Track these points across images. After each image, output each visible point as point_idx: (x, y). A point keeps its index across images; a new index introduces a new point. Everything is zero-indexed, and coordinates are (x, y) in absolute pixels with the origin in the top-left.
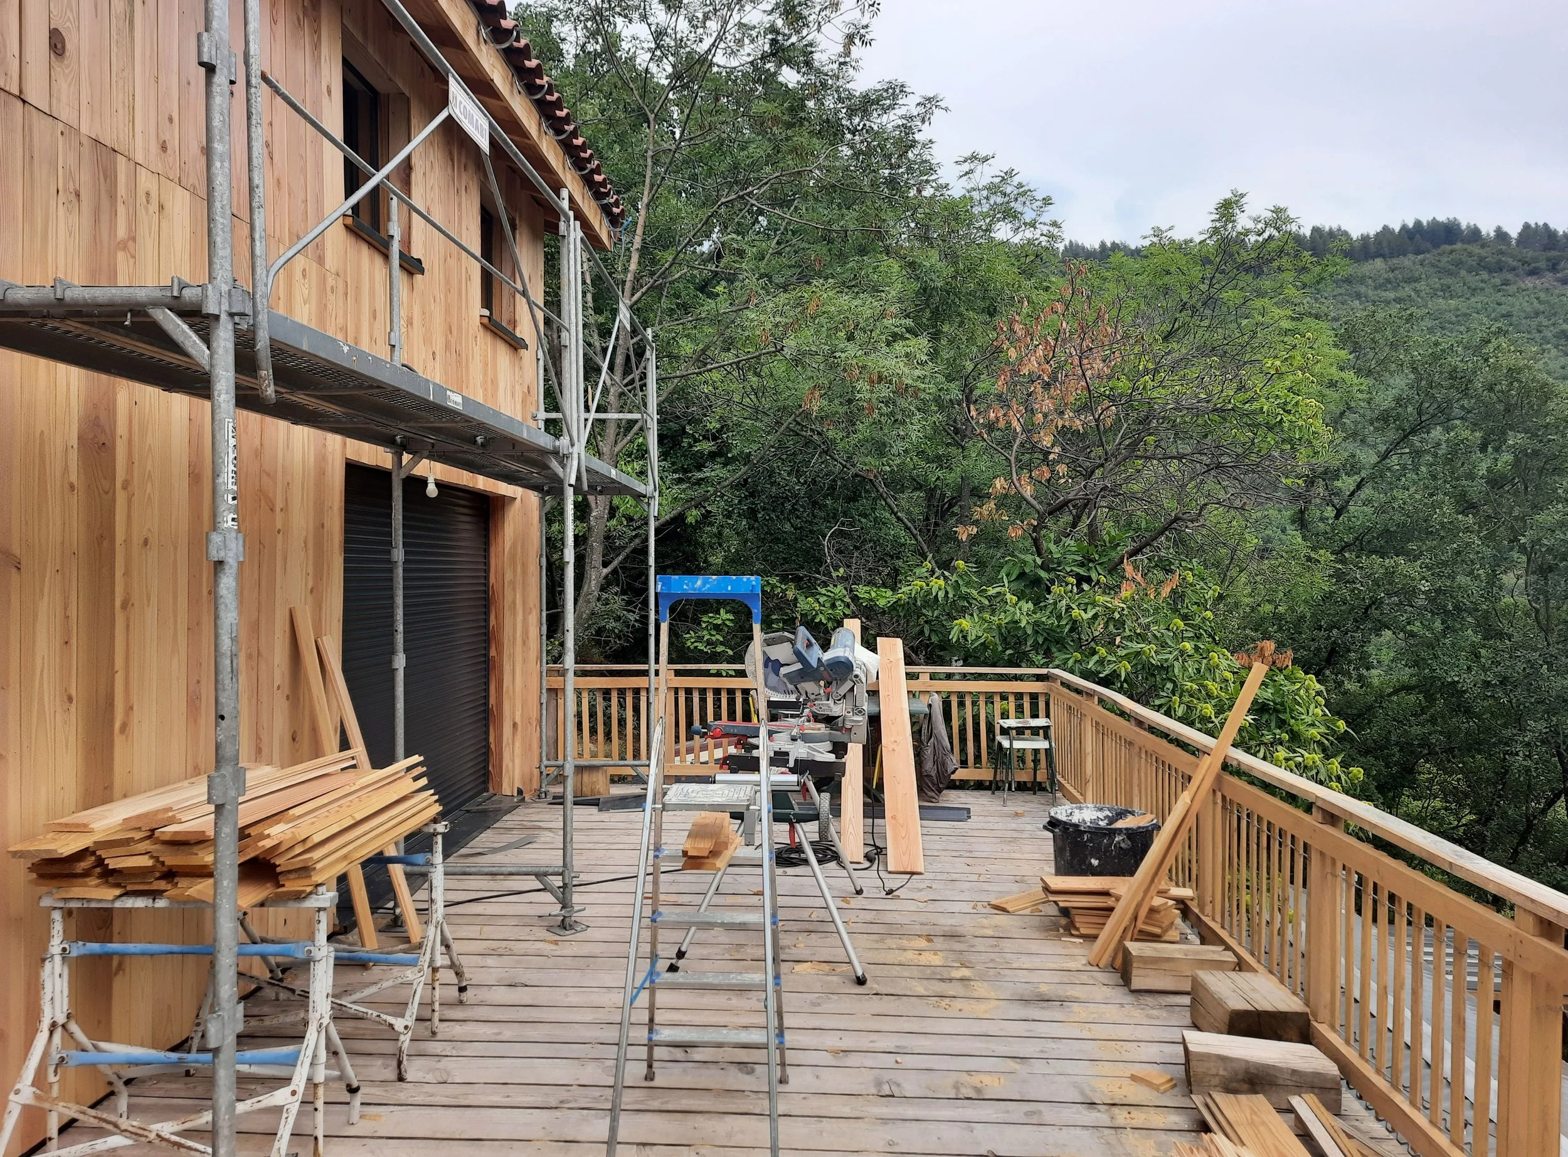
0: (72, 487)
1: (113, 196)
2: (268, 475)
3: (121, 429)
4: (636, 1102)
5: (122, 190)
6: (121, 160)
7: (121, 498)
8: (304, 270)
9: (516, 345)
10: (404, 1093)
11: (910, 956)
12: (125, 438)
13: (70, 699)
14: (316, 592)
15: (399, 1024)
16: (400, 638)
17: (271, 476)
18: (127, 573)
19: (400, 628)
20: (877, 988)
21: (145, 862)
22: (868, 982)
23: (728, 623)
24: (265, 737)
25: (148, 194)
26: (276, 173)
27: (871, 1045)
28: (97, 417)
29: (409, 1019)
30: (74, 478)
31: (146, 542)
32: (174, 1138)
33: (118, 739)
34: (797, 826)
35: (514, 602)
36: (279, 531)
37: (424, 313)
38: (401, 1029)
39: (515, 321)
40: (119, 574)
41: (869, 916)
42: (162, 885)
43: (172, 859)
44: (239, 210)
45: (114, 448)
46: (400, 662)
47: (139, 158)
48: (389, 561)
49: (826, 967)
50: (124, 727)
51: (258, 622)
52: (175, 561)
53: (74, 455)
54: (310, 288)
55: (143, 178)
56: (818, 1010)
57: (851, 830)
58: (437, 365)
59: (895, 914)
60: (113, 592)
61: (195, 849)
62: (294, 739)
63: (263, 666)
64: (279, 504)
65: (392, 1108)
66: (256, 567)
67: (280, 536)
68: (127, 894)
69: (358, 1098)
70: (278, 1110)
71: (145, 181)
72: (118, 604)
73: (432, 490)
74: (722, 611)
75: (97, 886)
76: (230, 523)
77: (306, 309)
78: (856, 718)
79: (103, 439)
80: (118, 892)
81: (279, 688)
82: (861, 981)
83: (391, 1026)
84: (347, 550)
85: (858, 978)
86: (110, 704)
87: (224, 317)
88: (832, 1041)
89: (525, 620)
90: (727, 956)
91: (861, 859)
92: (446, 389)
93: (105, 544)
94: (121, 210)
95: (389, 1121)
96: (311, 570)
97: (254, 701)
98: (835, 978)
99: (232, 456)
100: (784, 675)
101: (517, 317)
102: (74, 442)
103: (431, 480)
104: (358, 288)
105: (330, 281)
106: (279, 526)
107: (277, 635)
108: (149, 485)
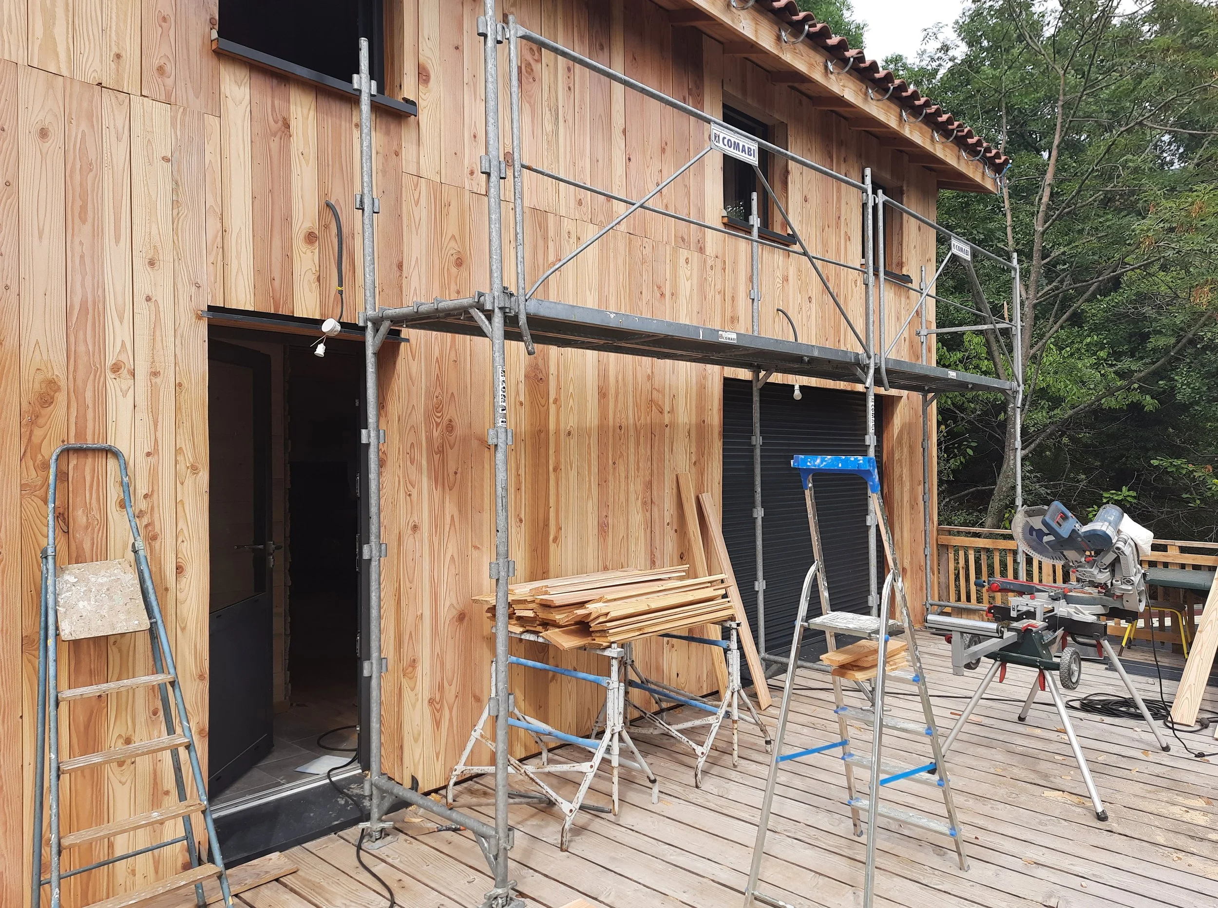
0: (521, 404)
1: (545, 238)
2: (658, 391)
3: (553, 369)
4: (836, 847)
5: (551, 233)
6: (551, 217)
7: (553, 408)
8: (687, 259)
9: (901, 281)
10: (695, 796)
11: (1177, 811)
12: (556, 373)
13: (521, 521)
14: (699, 464)
15: (699, 750)
16: (758, 497)
17: (661, 391)
18: (557, 451)
19: (759, 490)
20: (1115, 827)
21: (530, 614)
22: (1110, 820)
23: (1129, 499)
24: (658, 554)
25: (569, 232)
26: (665, 201)
27: (1070, 867)
28: (537, 364)
29: (706, 749)
30: (522, 399)
31: (569, 433)
32: (532, 776)
33: (552, 547)
34: (1047, 673)
35: (901, 476)
36: (667, 426)
37: (799, 271)
38: (700, 754)
39: (902, 263)
40: (552, 451)
41: (1159, 770)
42: (539, 629)
43: (542, 615)
44: (634, 228)
45: (548, 381)
46: (759, 513)
47: (563, 213)
48: (750, 444)
49: (1075, 799)
50: (555, 539)
51: (651, 483)
52: (589, 444)
53: (522, 386)
54: (692, 270)
55: (566, 224)
56: (1041, 828)
57: (1188, 695)
58: (813, 306)
59: (1183, 773)
60: (548, 462)
61: (552, 610)
62: (682, 558)
63: (655, 510)
64: (667, 408)
65: (681, 801)
66: (649, 446)
67: (667, 430)
68: (527, 631)
69: (656, 788)
70: (583, 774)
71: (567, 225)
72: (551, 468)
73: (797, 394)
74: (1124, 488)
75: (514, 625)
76: (501, 424)
77: (688, 284)
78: (1124, 587)
79: (540, 376)
80: (521, 629)
81: (668, 524)
82: (1102, 817)
83: (694, 749)
84: (724, 437)
85: (1097, 814)
86: (546, 525)
87: (497, 310)
88: (1032, 853)
89: (912, 490)
90: (992, 771)
91: (1193, 723)
92: (718, 331)
93: (543, 435)
94: (551, 244)
95: (673, 807)
96: (694, 450)
97: (649, 531)
98: (1079, 810)
99: (501, 387)
100: (1046, 543)
101: (904, 260)
102: (522, 378)
103: (797, 387)
104: (735, 262)
105: (710, 262)
106: (667, 422)
107: (666, 491)
108: (571, 400)
